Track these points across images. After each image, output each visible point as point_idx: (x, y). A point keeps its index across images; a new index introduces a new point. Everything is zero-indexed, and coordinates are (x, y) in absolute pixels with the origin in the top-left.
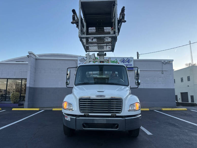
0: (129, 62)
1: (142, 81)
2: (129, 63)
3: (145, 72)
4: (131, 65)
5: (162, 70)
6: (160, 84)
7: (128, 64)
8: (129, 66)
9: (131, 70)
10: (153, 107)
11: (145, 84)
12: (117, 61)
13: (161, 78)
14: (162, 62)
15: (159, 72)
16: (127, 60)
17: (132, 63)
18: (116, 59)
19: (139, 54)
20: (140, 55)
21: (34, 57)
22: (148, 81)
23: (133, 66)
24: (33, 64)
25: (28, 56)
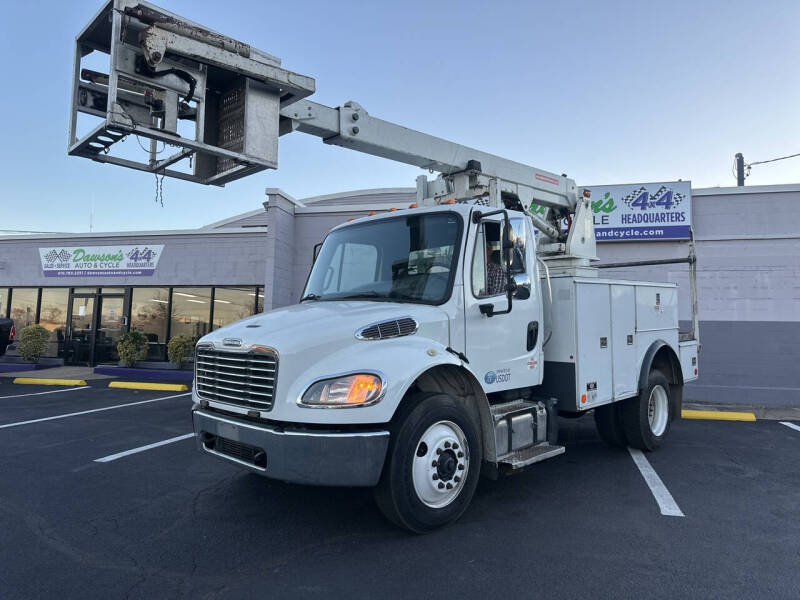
0: (668, 205)
1: (736, 288)
2: (667, 208)
4: (679, 216)
7: (665, 211)
8: (671, 224)
9: (679, 241)
11: (748, 301)
12: (611, 200)
16: (657, 195)
17: (684, 207)
18: (607, 195)
19: (745, 162)
20: (749, 168)
22: (764, 288)
23: (687, 222)
24: (283, 233)
25: (267, 203)
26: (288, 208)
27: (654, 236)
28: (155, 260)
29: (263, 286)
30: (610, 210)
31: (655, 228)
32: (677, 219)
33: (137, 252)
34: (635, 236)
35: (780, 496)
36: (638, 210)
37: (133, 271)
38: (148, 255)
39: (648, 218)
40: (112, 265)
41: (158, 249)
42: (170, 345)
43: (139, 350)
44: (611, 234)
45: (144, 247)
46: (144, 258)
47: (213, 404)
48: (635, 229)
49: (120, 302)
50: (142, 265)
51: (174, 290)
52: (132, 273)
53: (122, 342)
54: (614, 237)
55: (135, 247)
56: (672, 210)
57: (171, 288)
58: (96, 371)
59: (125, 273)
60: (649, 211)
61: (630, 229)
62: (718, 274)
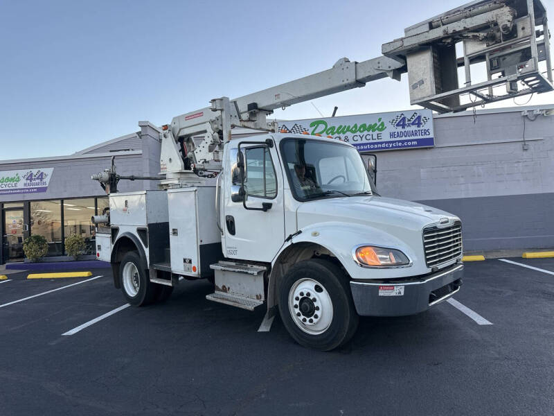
1: (462, 177)
2: (419, 126)
3: (468, 148)
4: (426, 132)
5: (522, 140)
6: (518, 180)
7: (417, 129)
8: (421, 137)
9: (426, 148)
10: (497, 251)
11: (469, 184)
12: (383, 123)
13: (521, 164)
14: (523, 114)
15: (513, 146)
16: (412, 118)
17: (429, 125)
18: (380, 120)
21: (155, 135)
22: (479, 176)
23: (432, 136)
24: (154, 154)
25: (140, 132)
27: (411, 146)
28: (47, 180)
30: (382, 129)
31: (411, 141)
33: (31, 174)
34: (399, 147)
36: (400, 129)
37: (29, 189)
38: (41, 176)
39: (407, 134)
40: (11, 185)
41: (48, 171)
42: (66, 243)
43: (41, 248)
44: (384, 145)
45: (37, 170)
46: (38, 178)
48: (399, 141)
49: (21, 213)
50: (38, 184)
51: (64, 201)
52: (30, 191)
53: (27, 244)
54: (386, 148)
55: (30, 170)
56: (421, 128)
57: (62, 200)
58: (8, 268)
59: (23, 191)
60: (407, 129)
61: (395, 142)
62: (451, 168)
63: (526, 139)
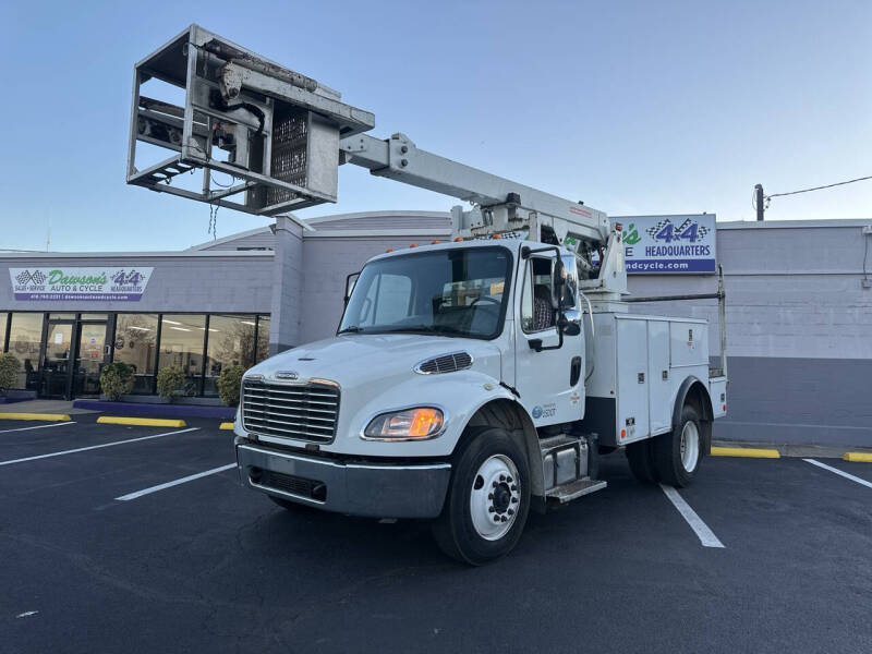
0: (693, 238)
1: (759, 323)
2: (692, 240)
3: (772, 279)
4: (704, 249)
5: (862, 271)
6: (852, 336)
7: (689, 244)
8: (695, 257)
9: (703, 275)
10: (809, 445)
11: (771, 337)
12: (635, 231)
13: (857, 311)
14: (864, 230)
15: (845, 282)
16: (682, 227)
17: (709, 240)
18: (632, 227)
19: (766, 193)
20: (769, 200)
22: (787, 324)
23: (712, 256)
24: (291, 258)
25: (275, 225)
26: (296, 230)
27: (679, 269)
28: (143, 284)
29: (269, 314)
30: (634, 242)
31: (682, 261)
32: (702, 252)
33: (123, 274)
34: (659, 270)
35: (812, 529)
36: (662, 242)
37: (117, 295)
38: (135, 279)
39: (673, 251)
40: (93, 289)
41: (146, 272)
42: (160, 377)
43: (124, 382)
44: (635, 266)
45: (131, 269)
46: (130, 281)
47: (263, 438)
48: (659, 262)
49: (103, 329)
50: (129, 289)
51: (164, 316)
52: (117, 298)
53: (106, 373)
54: (638, 270)
55: (120, 269)
56: (696, 243)
57: (161, 315)
58: (76, 405)
59: (108, 298)
60: (673, 243)
61: (654, 262)
62: (741, 309)
63: (867, 271)
